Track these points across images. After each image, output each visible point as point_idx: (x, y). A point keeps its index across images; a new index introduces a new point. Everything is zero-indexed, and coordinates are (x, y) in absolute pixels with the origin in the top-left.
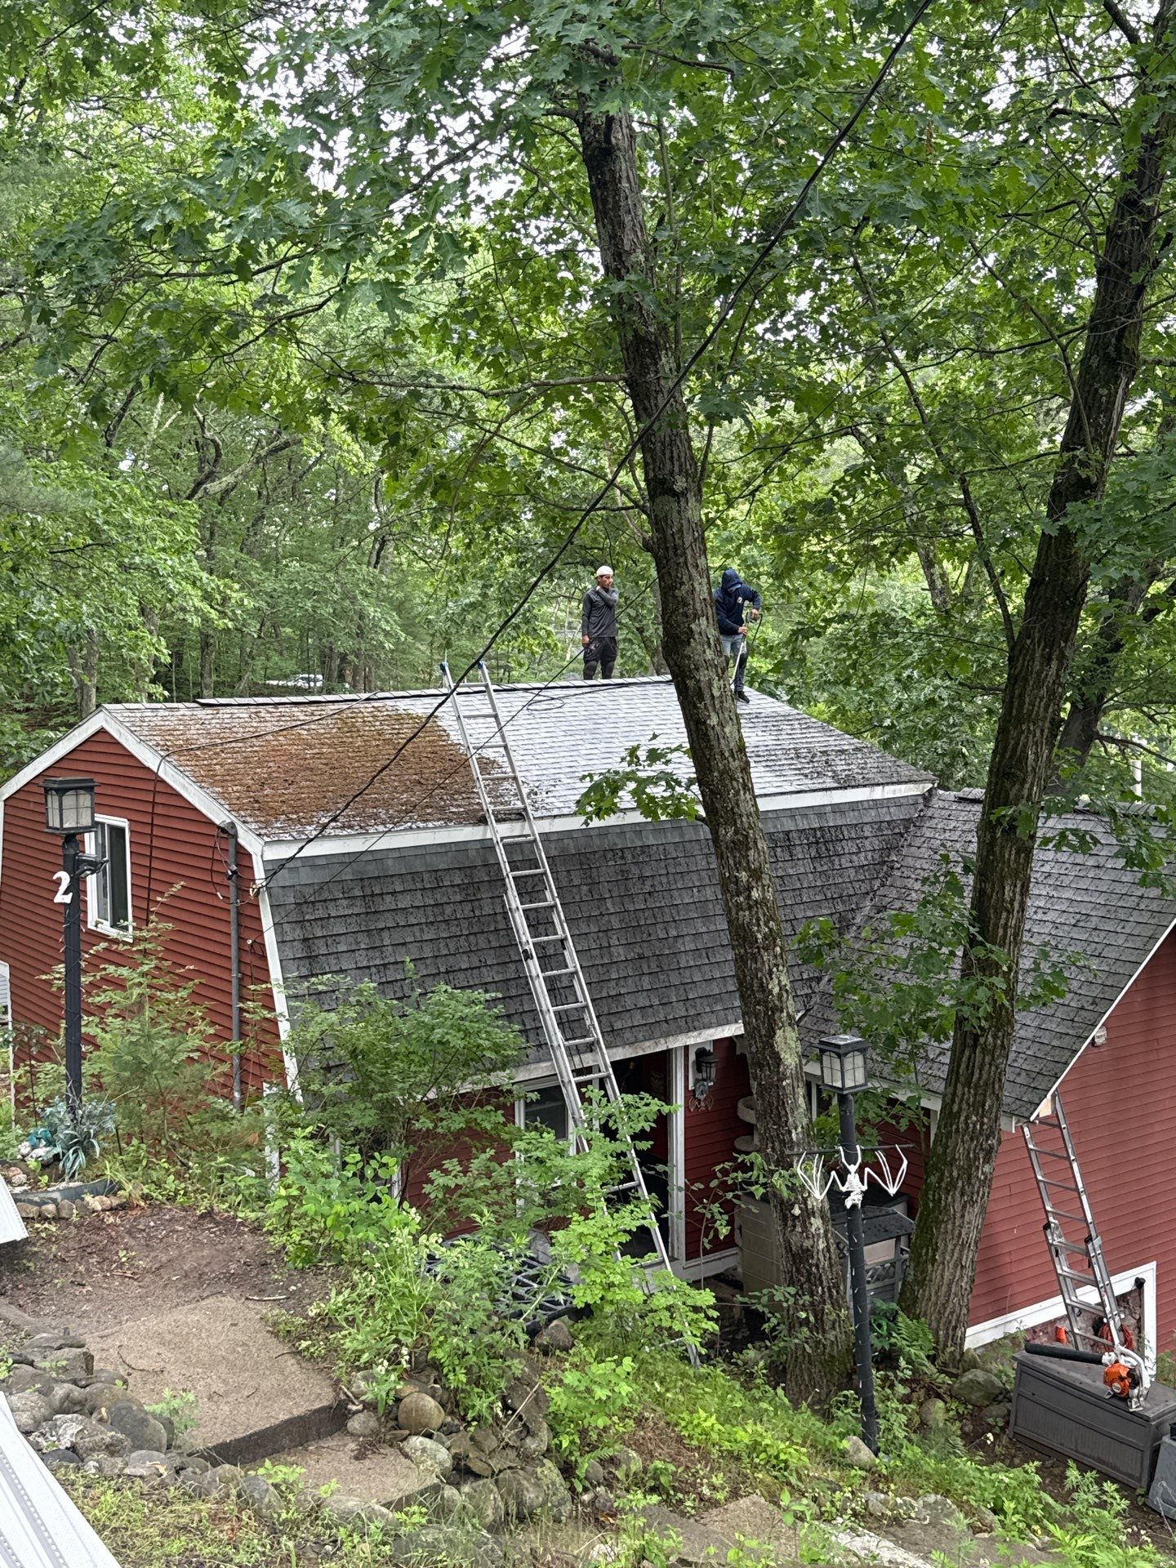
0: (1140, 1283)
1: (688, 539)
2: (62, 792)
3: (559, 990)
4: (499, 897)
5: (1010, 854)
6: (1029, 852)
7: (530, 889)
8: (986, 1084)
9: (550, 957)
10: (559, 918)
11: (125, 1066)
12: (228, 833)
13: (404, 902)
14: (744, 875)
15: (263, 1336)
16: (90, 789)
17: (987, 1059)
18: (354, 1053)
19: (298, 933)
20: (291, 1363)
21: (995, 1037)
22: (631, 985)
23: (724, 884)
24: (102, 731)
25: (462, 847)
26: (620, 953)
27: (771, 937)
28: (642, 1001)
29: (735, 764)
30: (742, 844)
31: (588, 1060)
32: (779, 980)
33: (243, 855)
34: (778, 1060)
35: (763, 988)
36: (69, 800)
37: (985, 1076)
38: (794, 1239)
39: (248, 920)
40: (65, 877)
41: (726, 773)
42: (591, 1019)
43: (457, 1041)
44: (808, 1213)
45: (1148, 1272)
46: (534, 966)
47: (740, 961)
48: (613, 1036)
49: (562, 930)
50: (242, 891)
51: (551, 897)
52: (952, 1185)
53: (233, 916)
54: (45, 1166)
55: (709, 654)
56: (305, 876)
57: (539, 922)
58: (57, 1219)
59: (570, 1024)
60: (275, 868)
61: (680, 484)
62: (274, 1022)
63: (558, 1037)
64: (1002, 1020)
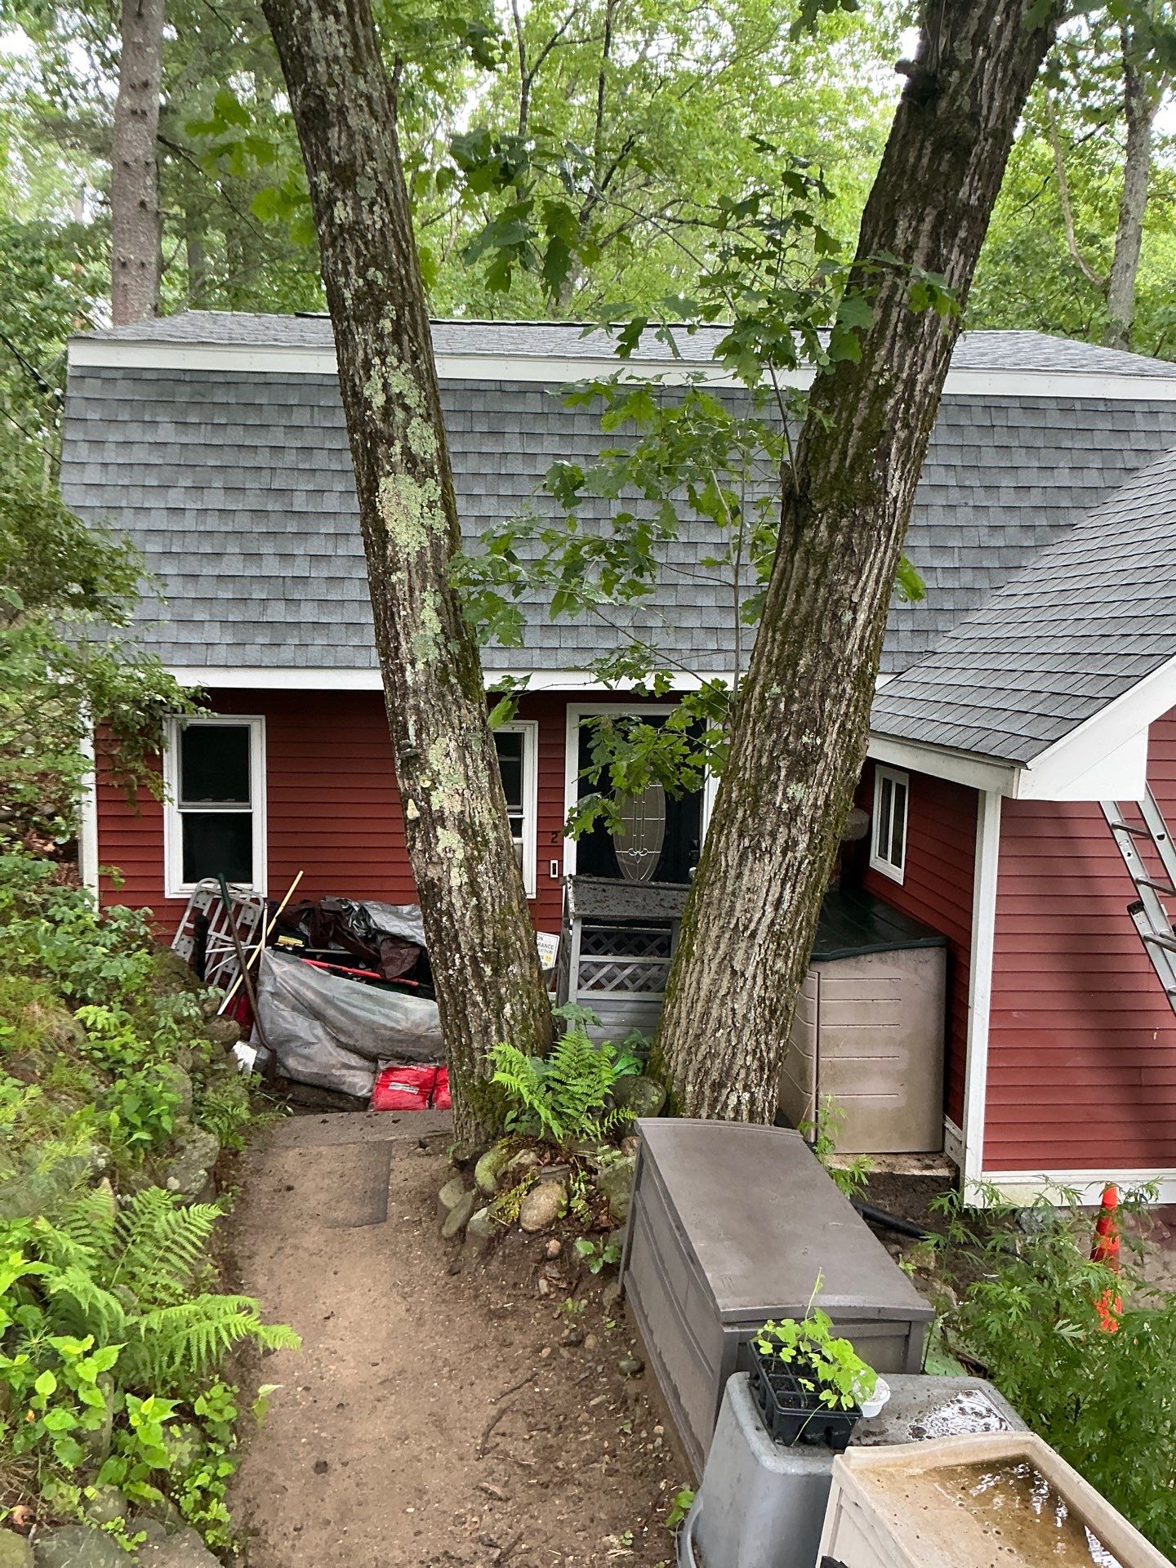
8: (806, 622)
13: (257, 438)
17: (812, 574)
21: (833, 528)
37: (804, 608)
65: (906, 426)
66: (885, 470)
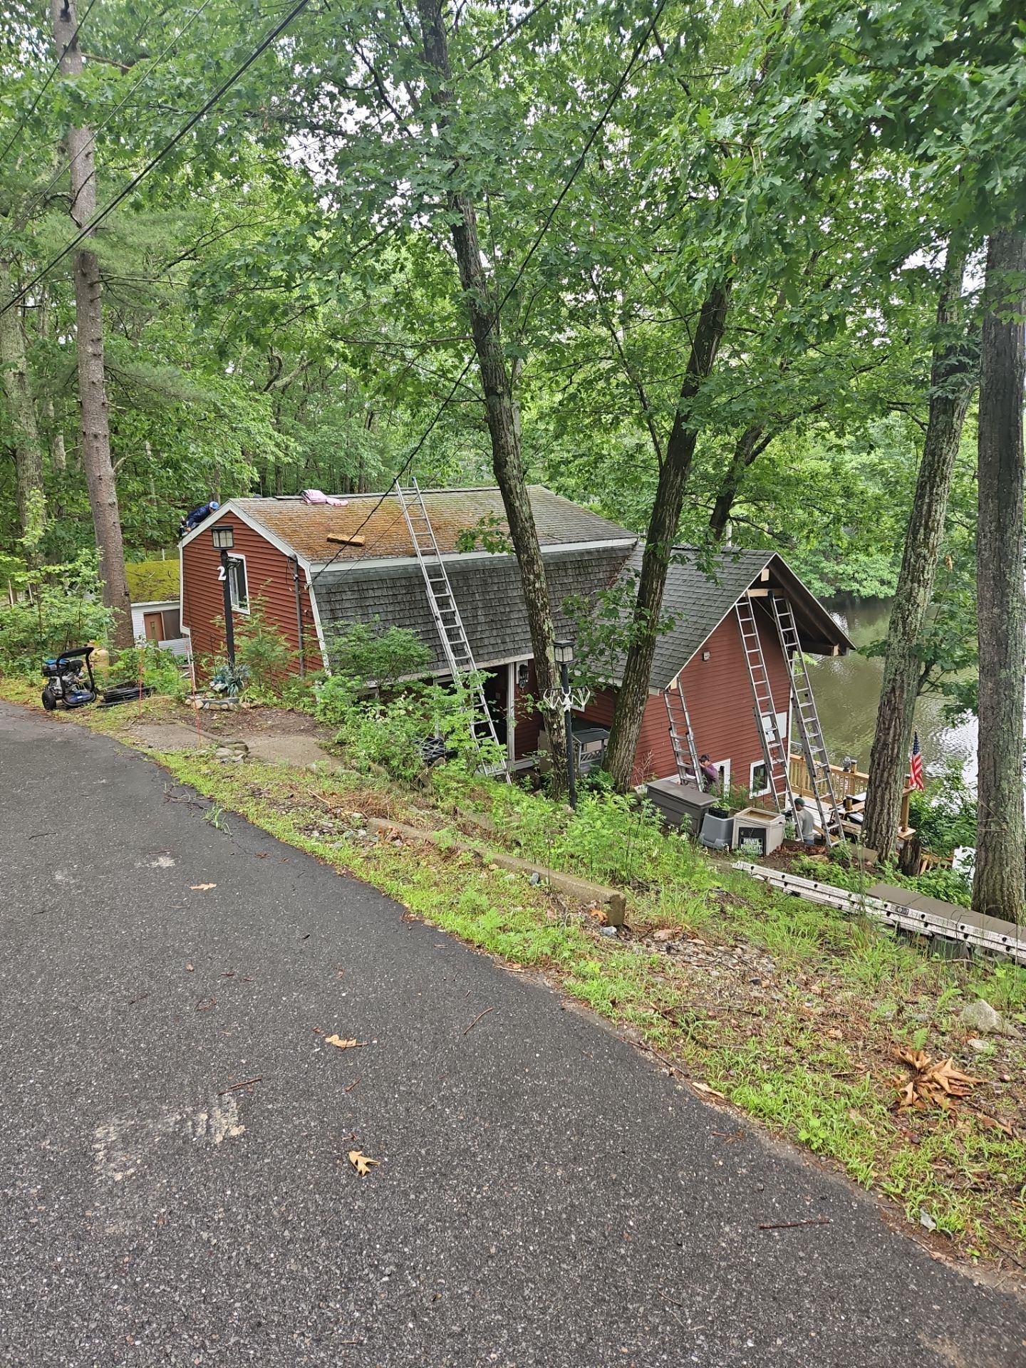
0: (722, 768)
1: (504, 417)
2: (219, 531)
3: (452, 635)
4: (424, 592)
5: (656, 567)
6: (665, 567)
7: (438, 588)
8: (642, 671)
9: (448, 620)
10: (452, 602)
11: (252, 652)
12: (293, 560)
13: (378, 593)
14: (532, 577)
15: (316, 748)
16: (231, 530)
17: (643, 660)
18: (354, 657)
19: (328, 607)
20: (327, 757)
21: (647, 650)
22: (487, 634)
23: (523, 581)
24: (230, 512)
25: (405, 568)
26: (482, 619)
27: (544, 606)
28: (493, 642)
29: (527, 525)
30: (531, 562)
31: (466, 667)
32: (548, 624)
33: (300, 570)
34: (547, 661)
35: (541, 628)
36: (222, 535)
37: (642, 668)
38: (554, 739)
39: (304, 600)
40: (222, 569)
41: (523, 528)
42: (467, 648)
43: (400, 651)
44: (560, 727)
45: (726, 764)
46: (440, 624)
47: (531, 616)
48: (478, 657)
49: (454, 607)
50: (301, 588)
51: (449, 592)
52: (626, 715)
53: (297, 600)
54: (221, 691)
55: (515, 472)
56: (330, 579)
57: (443, 603)
58: (228, 710)
59: (458, 650)
60: (316, 576)
61: (500, 389)
62: (317, 642)
63: (451, 656)
64: (650, 642)
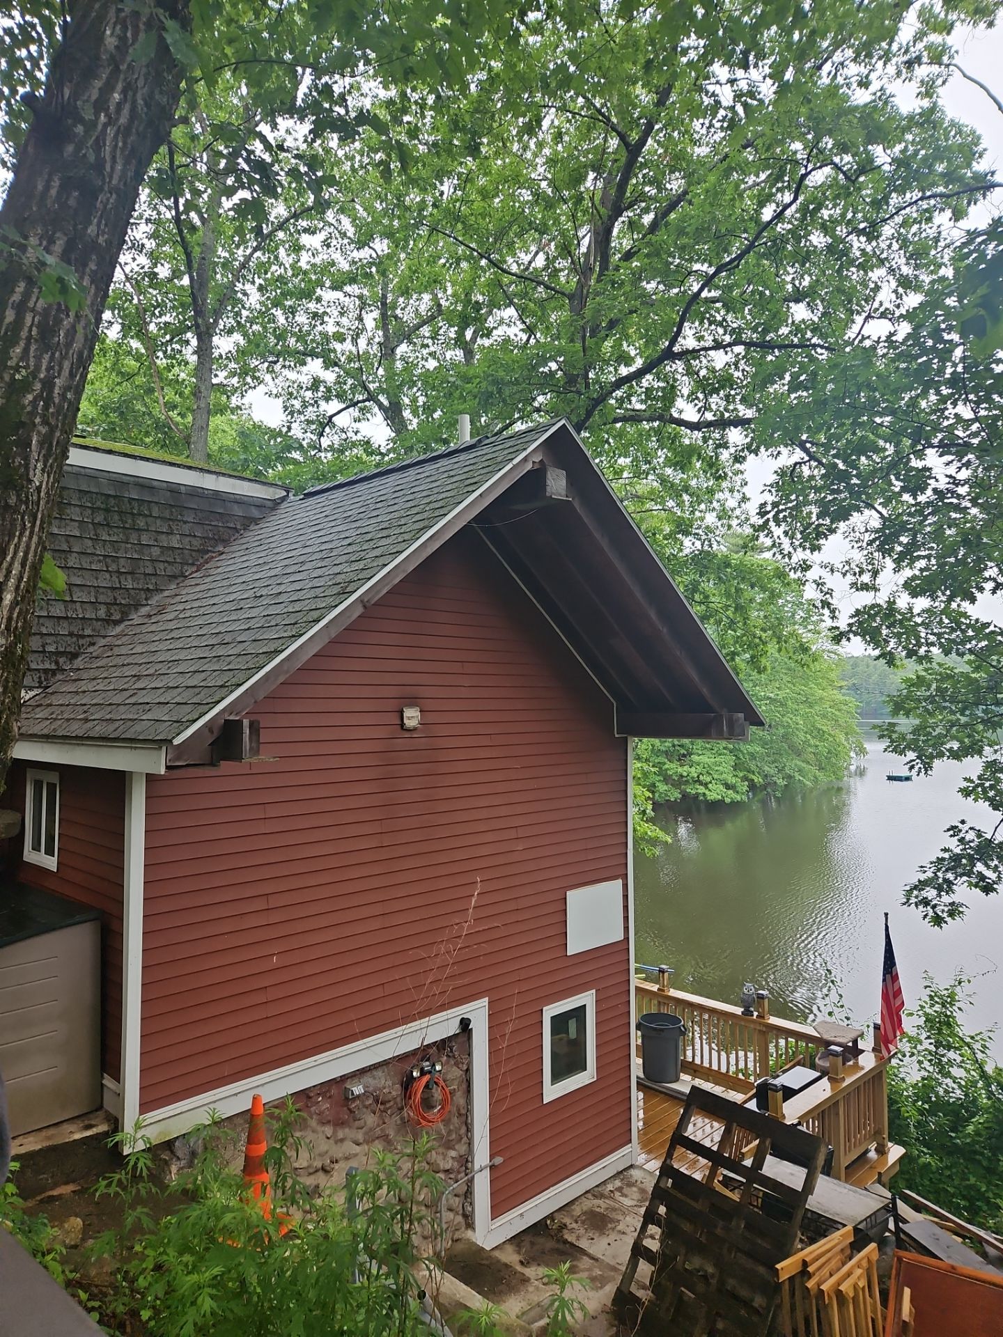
0: (465, 1024)
45: (478, 1012)
65: (45, 422)
66: (27, 458)
